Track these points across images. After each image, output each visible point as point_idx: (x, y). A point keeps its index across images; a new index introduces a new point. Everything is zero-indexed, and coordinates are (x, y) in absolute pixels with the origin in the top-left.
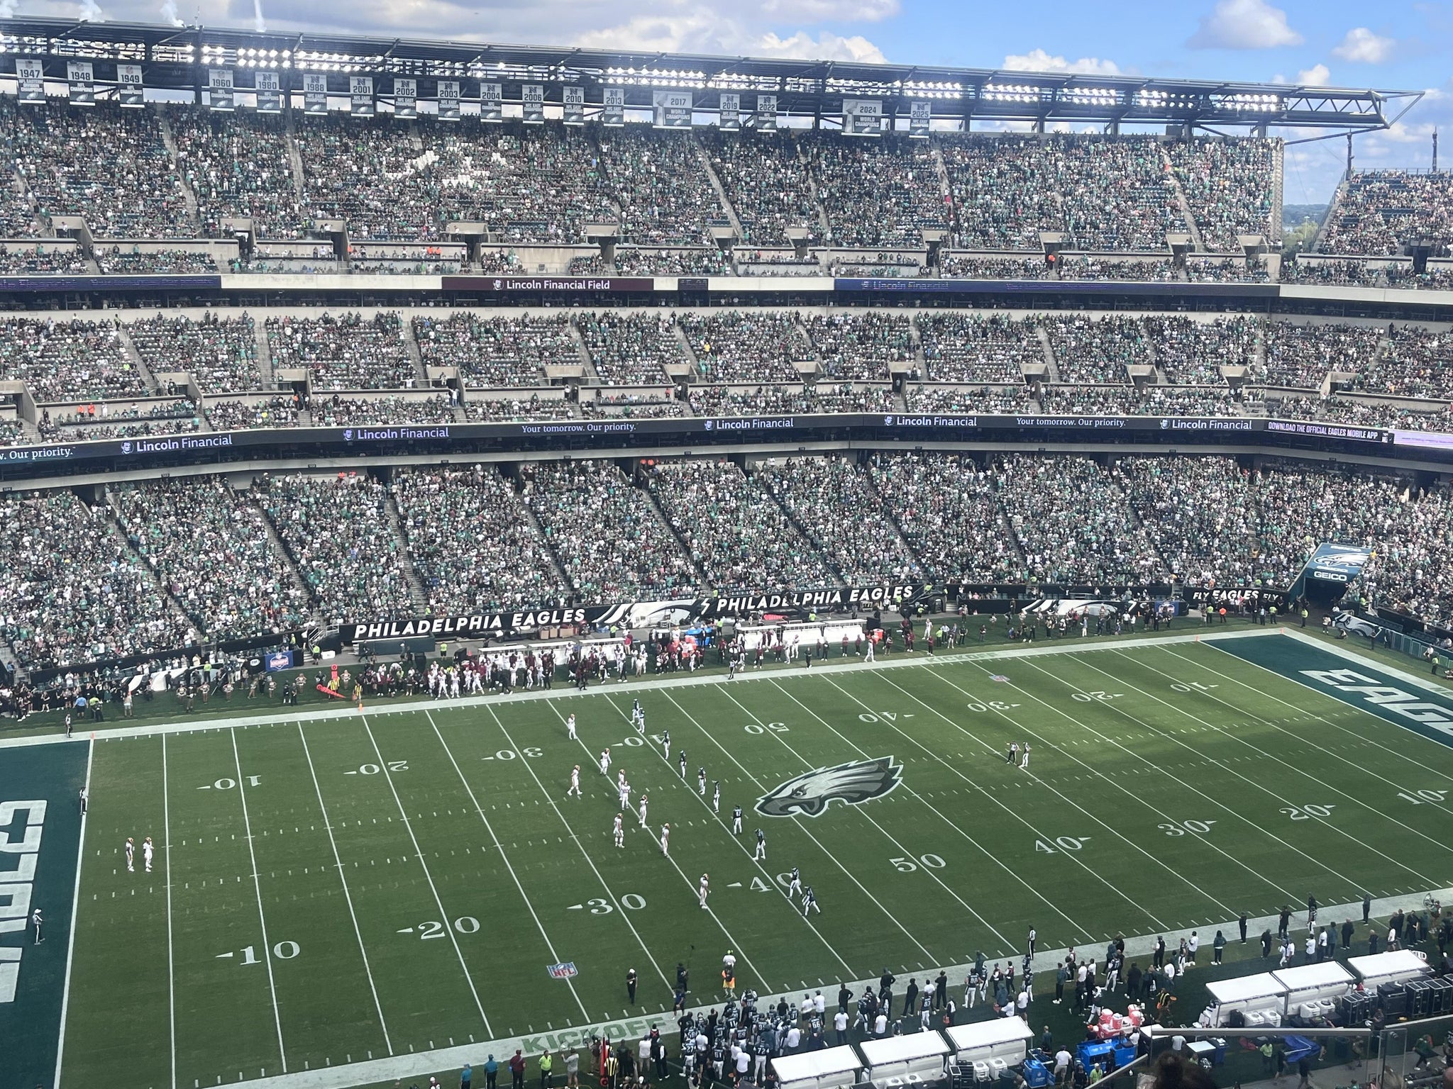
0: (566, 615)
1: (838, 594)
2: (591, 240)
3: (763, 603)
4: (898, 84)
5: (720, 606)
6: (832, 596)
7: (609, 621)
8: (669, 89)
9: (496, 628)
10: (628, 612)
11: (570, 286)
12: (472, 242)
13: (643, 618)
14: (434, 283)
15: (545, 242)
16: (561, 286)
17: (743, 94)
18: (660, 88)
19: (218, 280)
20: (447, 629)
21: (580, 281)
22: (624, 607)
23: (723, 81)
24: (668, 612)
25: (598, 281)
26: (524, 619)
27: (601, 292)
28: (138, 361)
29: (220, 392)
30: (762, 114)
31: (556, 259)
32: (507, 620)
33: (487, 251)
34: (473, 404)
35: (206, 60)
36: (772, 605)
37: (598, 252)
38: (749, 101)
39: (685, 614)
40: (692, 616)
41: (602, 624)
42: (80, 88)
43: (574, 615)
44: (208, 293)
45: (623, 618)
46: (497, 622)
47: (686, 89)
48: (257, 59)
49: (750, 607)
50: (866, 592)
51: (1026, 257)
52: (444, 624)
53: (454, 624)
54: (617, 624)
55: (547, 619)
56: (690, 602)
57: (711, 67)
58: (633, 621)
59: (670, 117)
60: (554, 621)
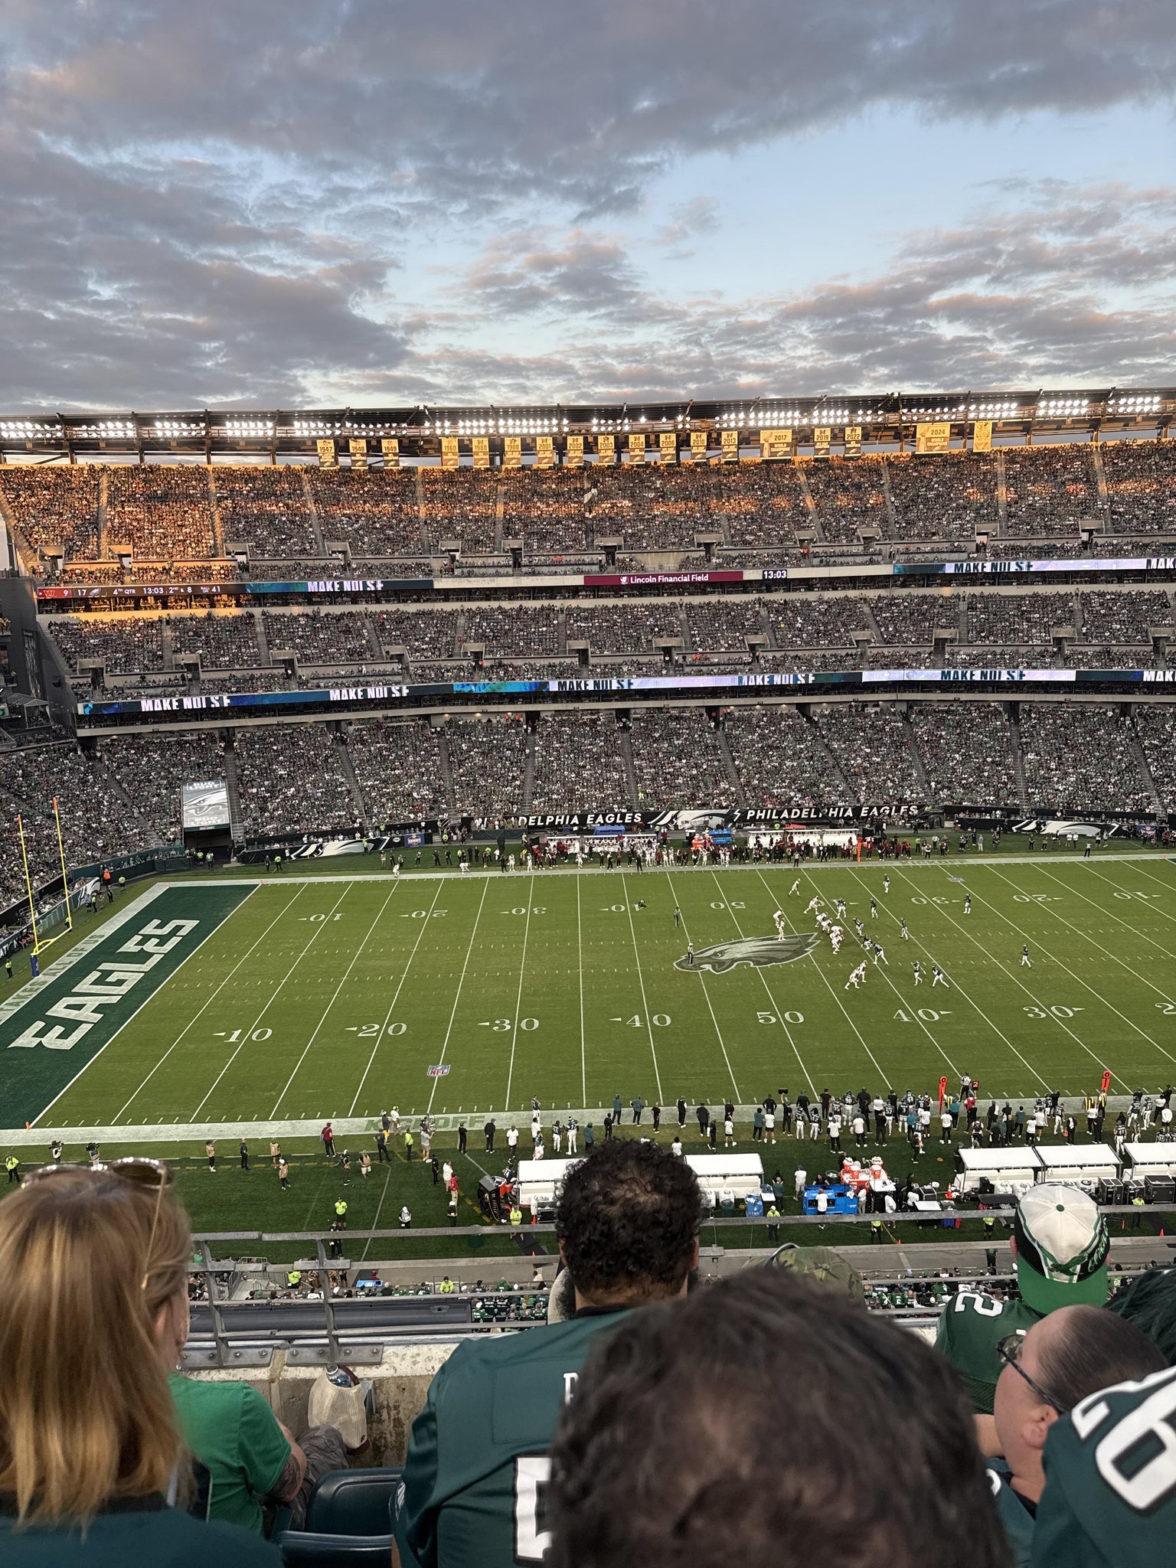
0: (627, 818)
1: (850, 810)
2: (699, 545)
3: (785, 814)
4: (962, 408)
5: (749, 815)
6: (845, 811)
7: (661, 823)
8: (772, 428)
9: (575, 825)
10: (675, 817)
11: (677, 579)
12: (610, 551)
13: (687, 822)
14: (578, 580)
15: (663, 549)
16: (671, 580)
17: (833, 428)
18: (765, 428)
19: (431, 582)
20: (539, 824)
21: (685, 575)
22: (672, 813)
23: (817, 417)
24: (707, 819)
25: (699, 575)
26: (595, 818)
27: (702, 582)
28: (374, 638)
29: (423, 658)
30: (849, 442)
31: (672, 561)
32: (583, 818)
33: (621, 556)
34: (595, 666)
35: (438, 432)
36: (793, 816)
37: (703, 553)
38: (838, 435)
39: (718, 820)
40: (726, 822)
41: (655, 824)
42: (358, 457)
43: (633, 818)
44: (425, 592)
45: (671, 821)
46: (575, 820)
47: (786, 428)
48: (471, 427)
49: (774, 817)
50: (875, 809)
51: (1064, 541)
52: (537, 819)
53: (544, 819)
54: (666, 825)
55: (613, 819)
56: (724, 811)
57: (807, 405)
58: (679, 823)
59: (773, 450)
60: (618, 821)
